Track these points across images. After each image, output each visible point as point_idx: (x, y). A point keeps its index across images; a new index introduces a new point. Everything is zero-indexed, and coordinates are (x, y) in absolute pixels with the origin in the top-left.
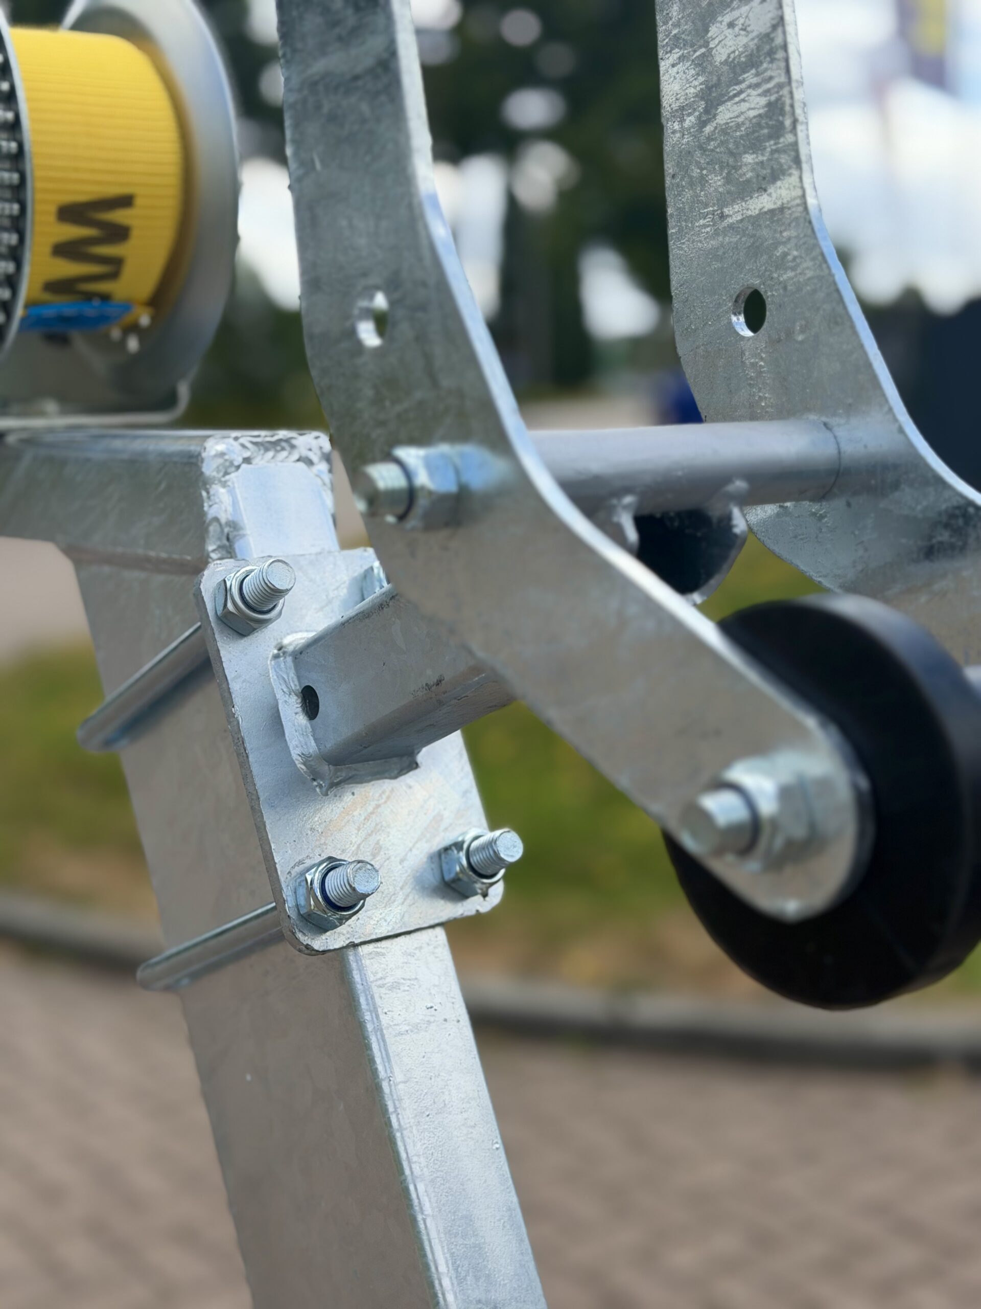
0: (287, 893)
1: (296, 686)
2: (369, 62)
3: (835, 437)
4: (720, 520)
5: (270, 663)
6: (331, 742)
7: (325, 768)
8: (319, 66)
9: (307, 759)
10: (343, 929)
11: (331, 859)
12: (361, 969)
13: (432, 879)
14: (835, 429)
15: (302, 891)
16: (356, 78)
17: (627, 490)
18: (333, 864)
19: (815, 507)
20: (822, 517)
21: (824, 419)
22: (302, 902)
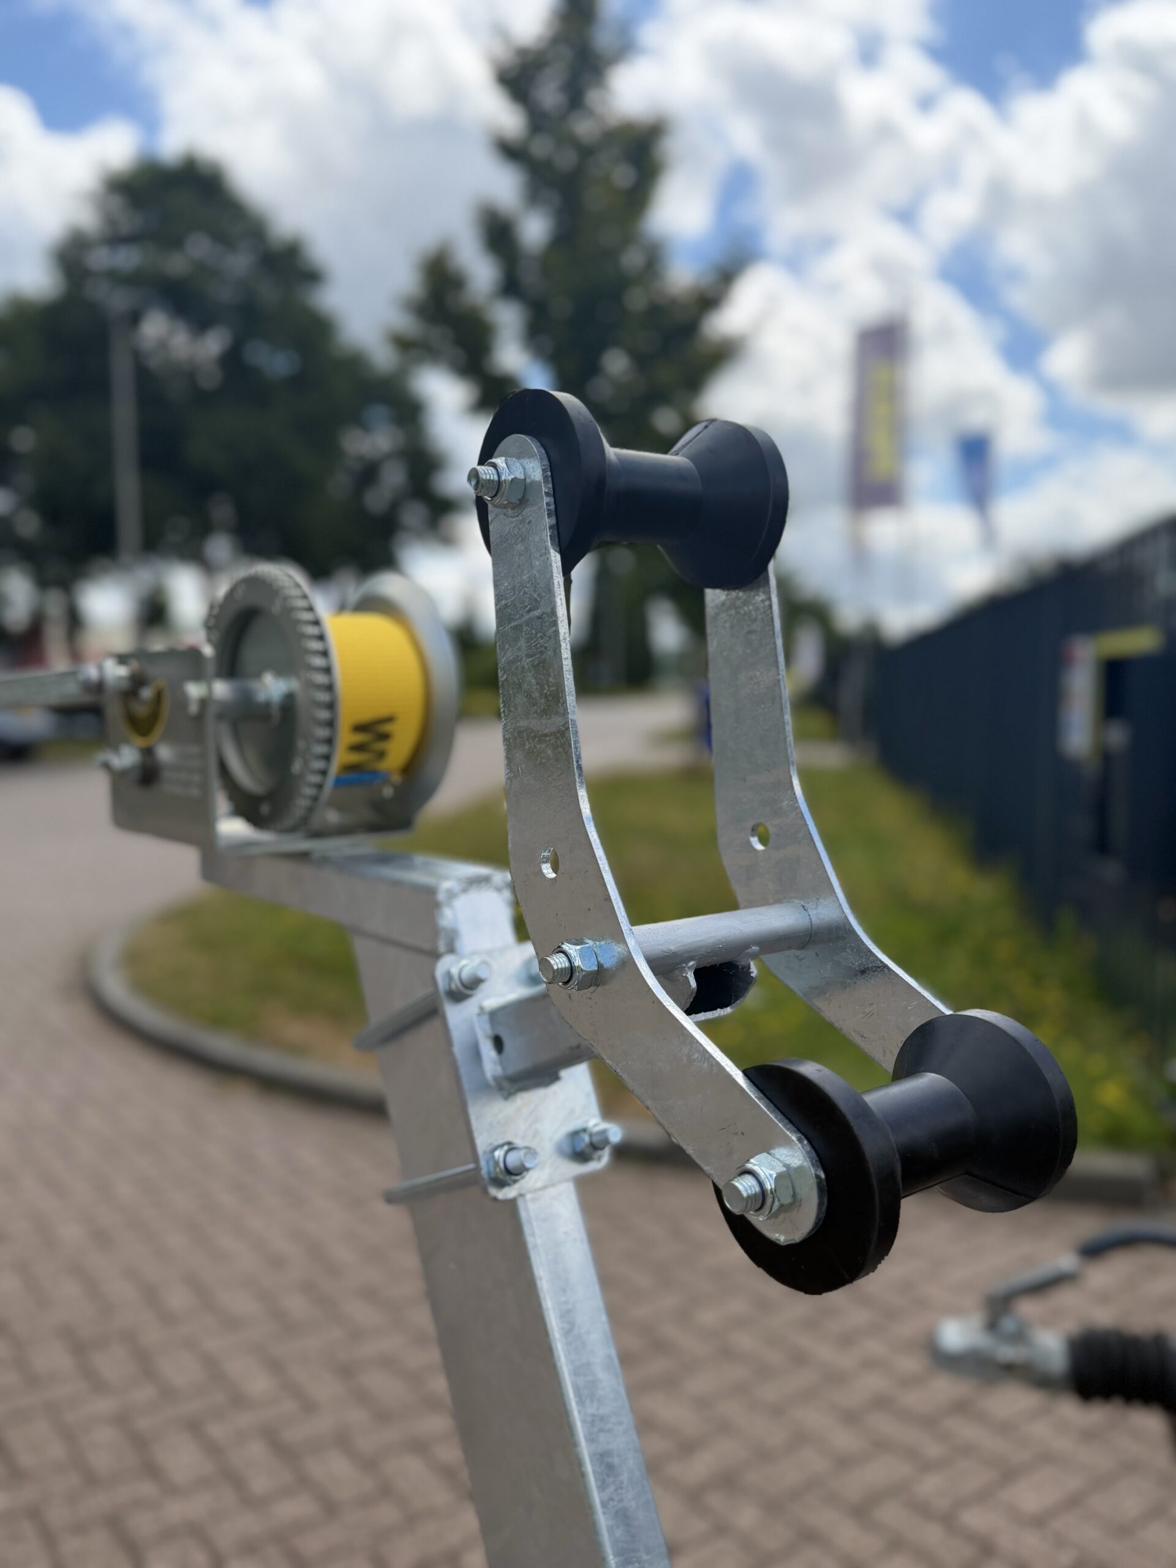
0: (483, 1163)
1: (490, 1032)
2: (553, 729)
3: (809, 915)
4: (743, 968)
5: (475, 1019)
6: (513, 1069)
7: (506, 1084)
8: (523, 723)
9: (496, 1079)
10: (517, 1186)
11: (509, 1143)
12: (527, 1210)
13: (567, 1149)
14: (809, 911)
15: (491, 1163)
16: (546, 735)
17: (691, 959)
18: (511, 1147)
19: (798, 953)
20: (801, 960)
21: (803, 904)
22: (492, 1169)
